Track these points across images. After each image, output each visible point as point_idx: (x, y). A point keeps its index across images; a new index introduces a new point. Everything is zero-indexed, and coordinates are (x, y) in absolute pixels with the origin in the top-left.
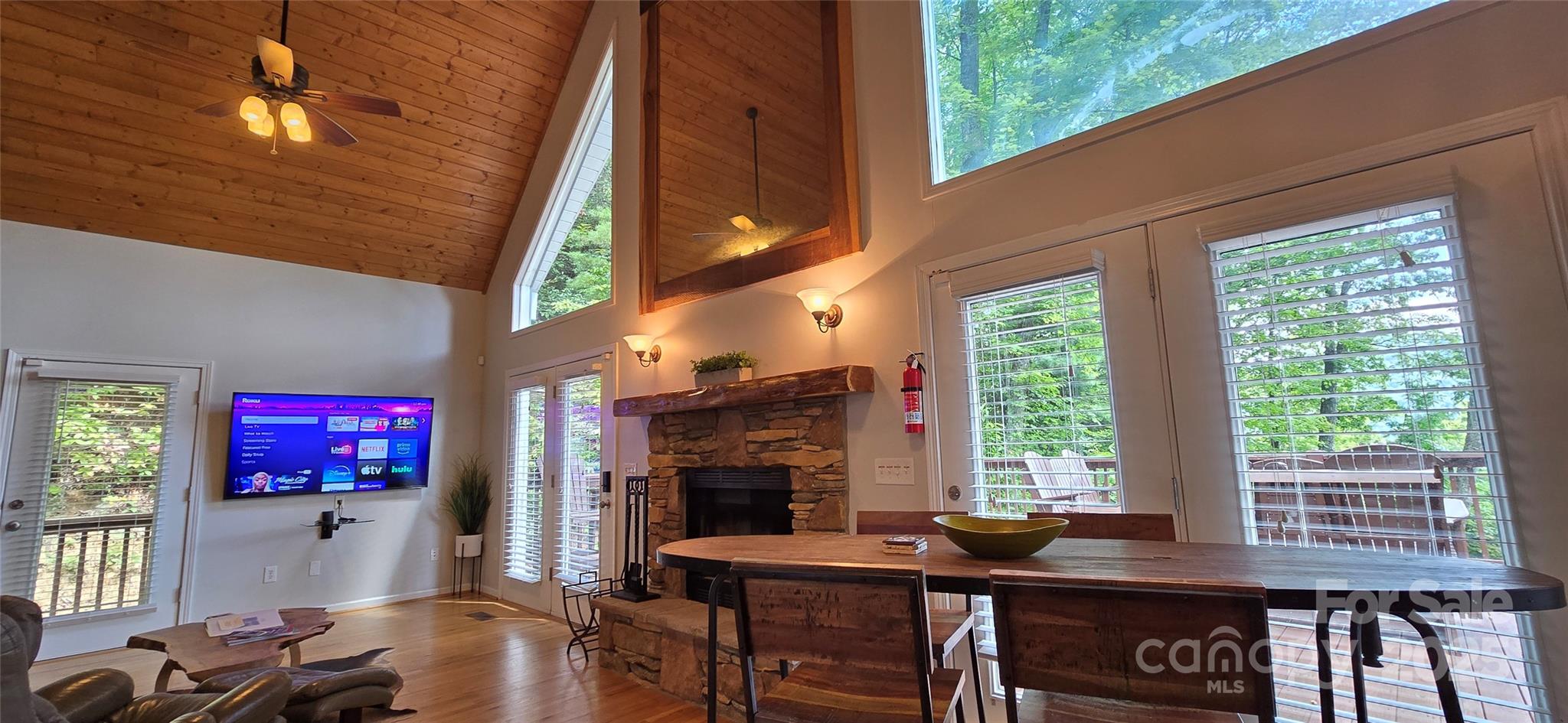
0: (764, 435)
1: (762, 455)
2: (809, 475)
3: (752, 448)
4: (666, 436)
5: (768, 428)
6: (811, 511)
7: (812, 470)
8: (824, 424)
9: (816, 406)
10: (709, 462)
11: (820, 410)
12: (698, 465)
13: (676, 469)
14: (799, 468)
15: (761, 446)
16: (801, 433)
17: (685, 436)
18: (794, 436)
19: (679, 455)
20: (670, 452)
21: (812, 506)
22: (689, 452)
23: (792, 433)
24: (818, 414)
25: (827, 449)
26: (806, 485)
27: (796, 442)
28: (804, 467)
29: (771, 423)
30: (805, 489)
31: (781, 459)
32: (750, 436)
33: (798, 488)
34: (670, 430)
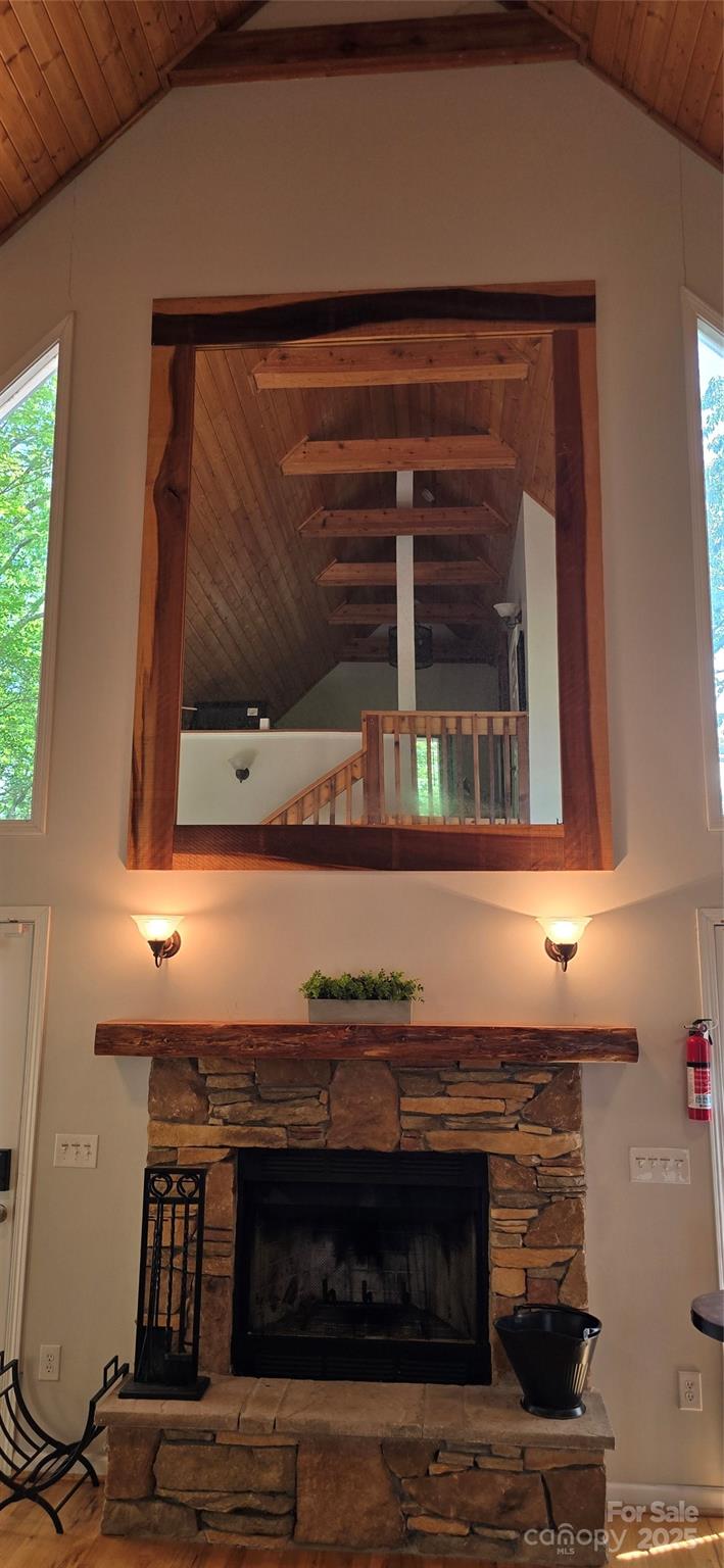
0: (441, 1105)
1: (431, 1135)
2: (527, 1167)
3: (409, 1123)
4: (202, 1092)
5: (443, 1094)
6: (531, 1221)
7: (535, 1160)
8: (558, 1098)
9: (542, 1071)
10: (313, 1141)
11: (550, 1076)
12: (283, 1145)
13: (228, 1150)
14: (511, 1157)
15: (430, 1120)
16: (513, 1106)
17: (256, 1096)
18: (502, 1111)
19: (239, 1127)
20: (211, 1121)
21: (534, 1213)
22: (264, 1122)
23: (499, 1106)
24: (545, 1081)
25: (560, 1132)
26: (523, 1182)
27: (502, 1119)
28: (522, 1156)
29: (449, 1087)
30: (521, 1187)
31: (473, 1143)
32: (408, 1104)
33: (507, 1186)
34: (211, 1083)
